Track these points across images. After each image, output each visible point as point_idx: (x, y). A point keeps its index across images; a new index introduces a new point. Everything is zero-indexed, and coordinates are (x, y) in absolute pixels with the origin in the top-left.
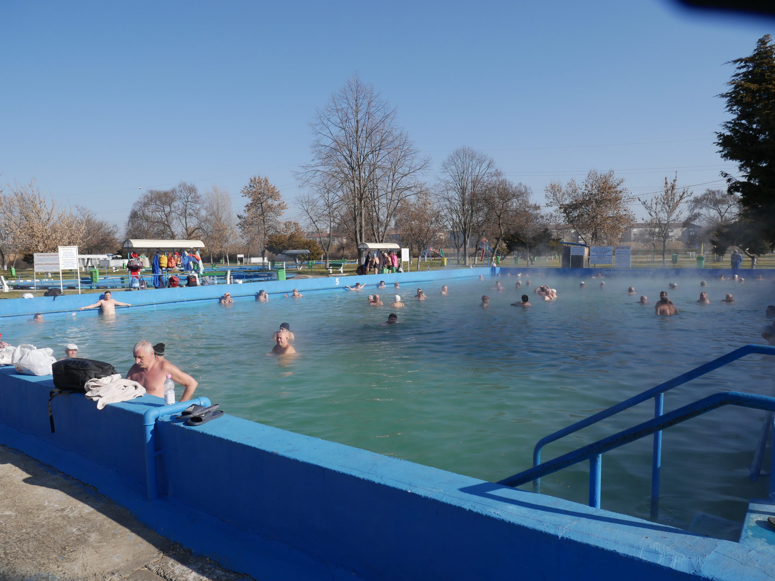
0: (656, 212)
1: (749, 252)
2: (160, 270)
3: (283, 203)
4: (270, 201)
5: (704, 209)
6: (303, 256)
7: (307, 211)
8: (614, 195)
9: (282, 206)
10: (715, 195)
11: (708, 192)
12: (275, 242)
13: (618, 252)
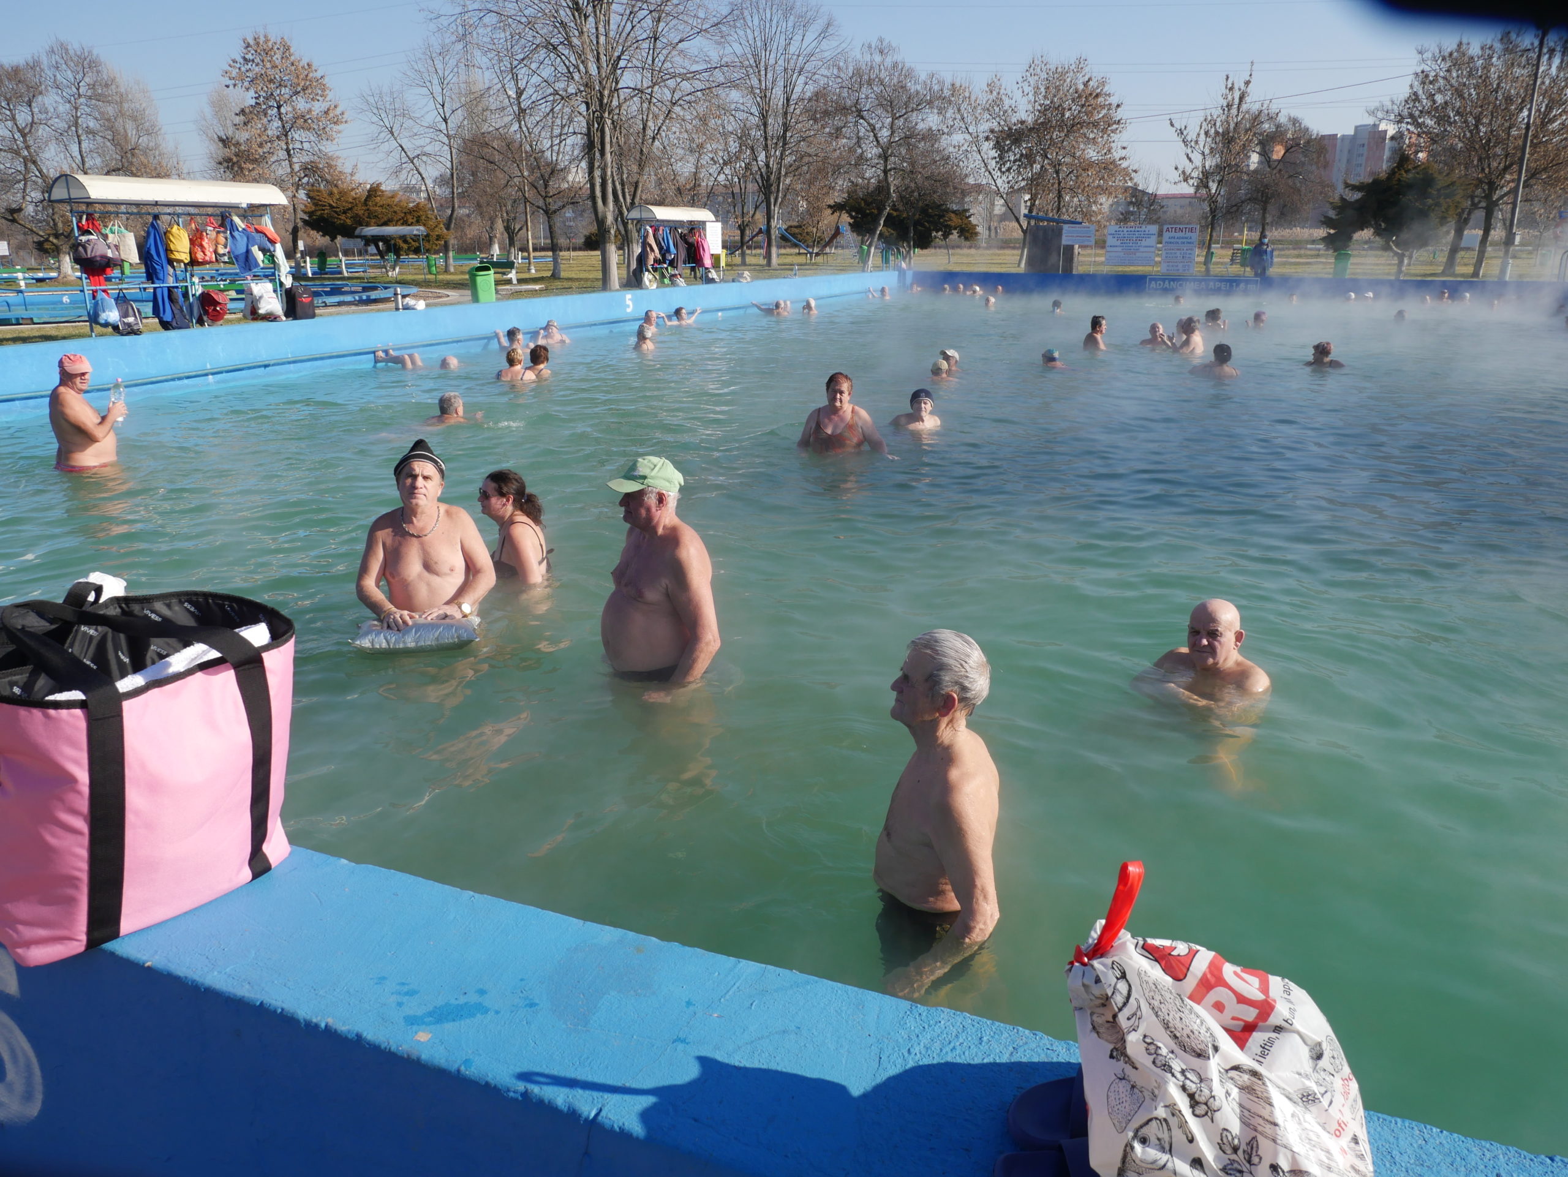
0: (1203, 153)
2: (171, 270)
3: (336, 107)
4: (301, 104)
6: (405, 241)
7: (392, 133)
8: (1104, 112)
9: (331, 115)
12: (330, 205)
13: (1170, 238)
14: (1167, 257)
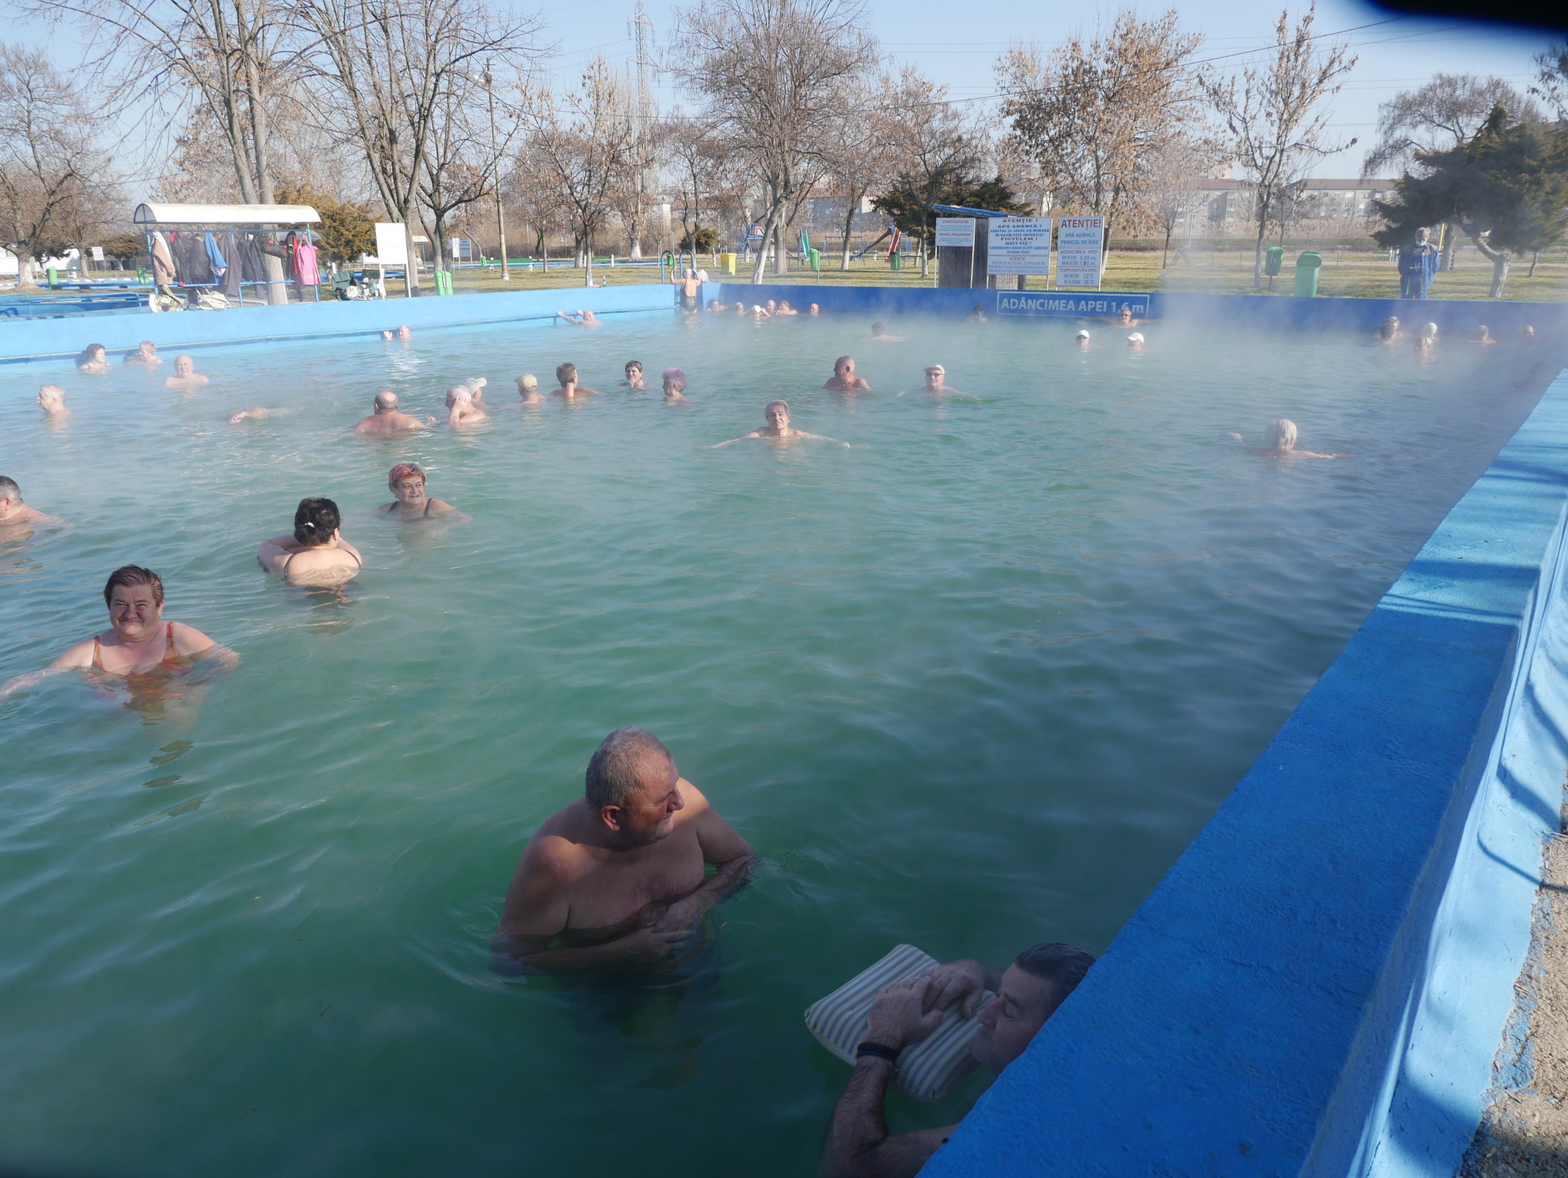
0: (1244, 120)
1: (1489, 244)
5: (1421, 128)
11: (1438, 82)
13: (1067, 236)
14: (1064, 263)
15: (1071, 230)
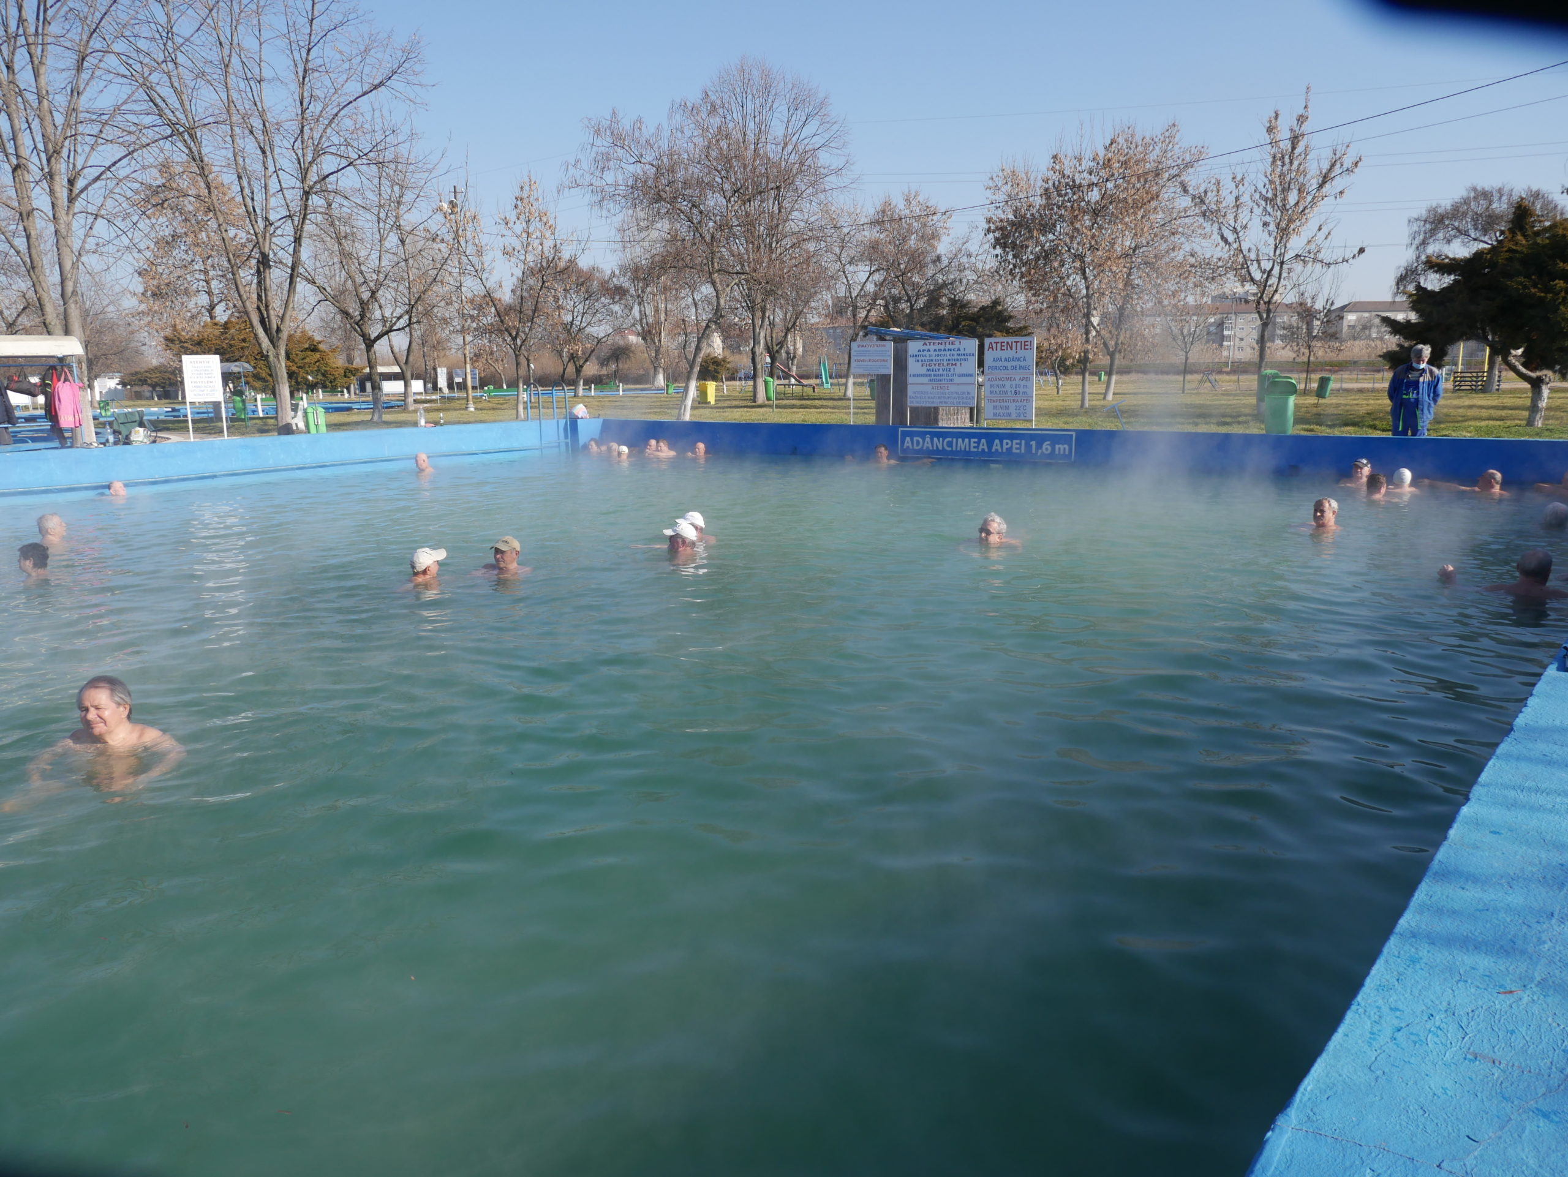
0: (1235, 230)
10: (1491, 203)
11: (1472, 195)
13: (994, 360)
14: (991, 393)
15: (999, 353)
